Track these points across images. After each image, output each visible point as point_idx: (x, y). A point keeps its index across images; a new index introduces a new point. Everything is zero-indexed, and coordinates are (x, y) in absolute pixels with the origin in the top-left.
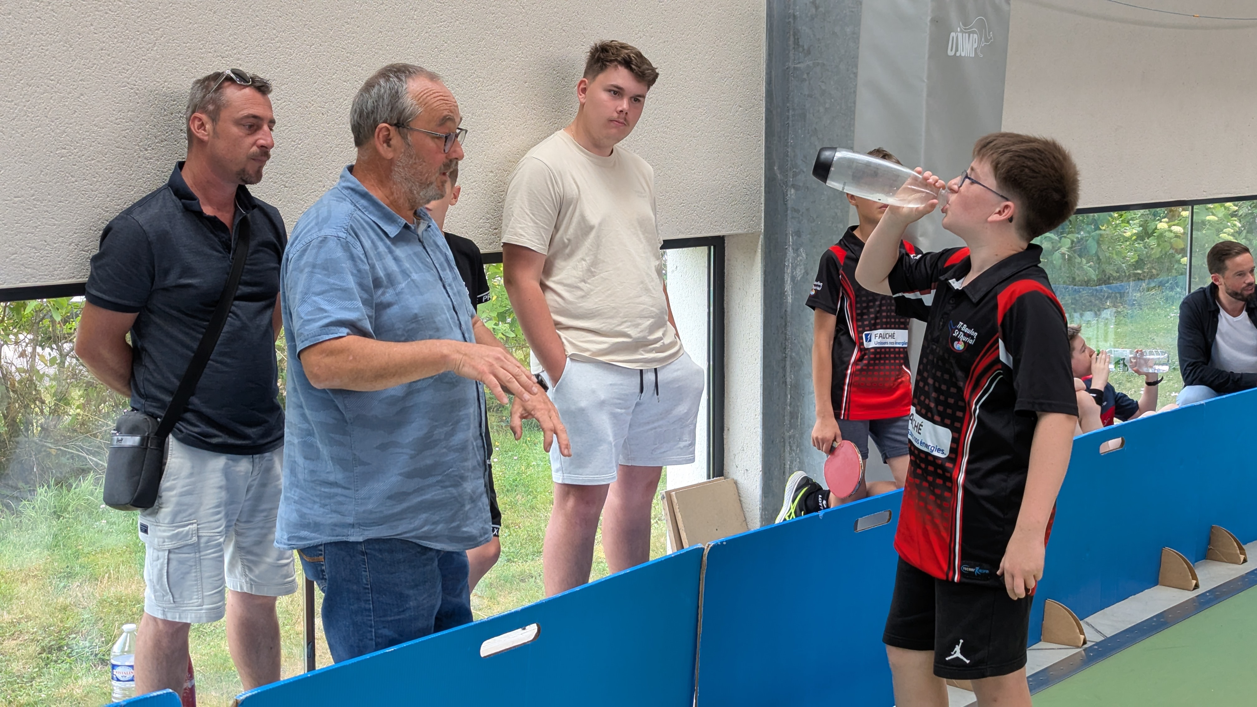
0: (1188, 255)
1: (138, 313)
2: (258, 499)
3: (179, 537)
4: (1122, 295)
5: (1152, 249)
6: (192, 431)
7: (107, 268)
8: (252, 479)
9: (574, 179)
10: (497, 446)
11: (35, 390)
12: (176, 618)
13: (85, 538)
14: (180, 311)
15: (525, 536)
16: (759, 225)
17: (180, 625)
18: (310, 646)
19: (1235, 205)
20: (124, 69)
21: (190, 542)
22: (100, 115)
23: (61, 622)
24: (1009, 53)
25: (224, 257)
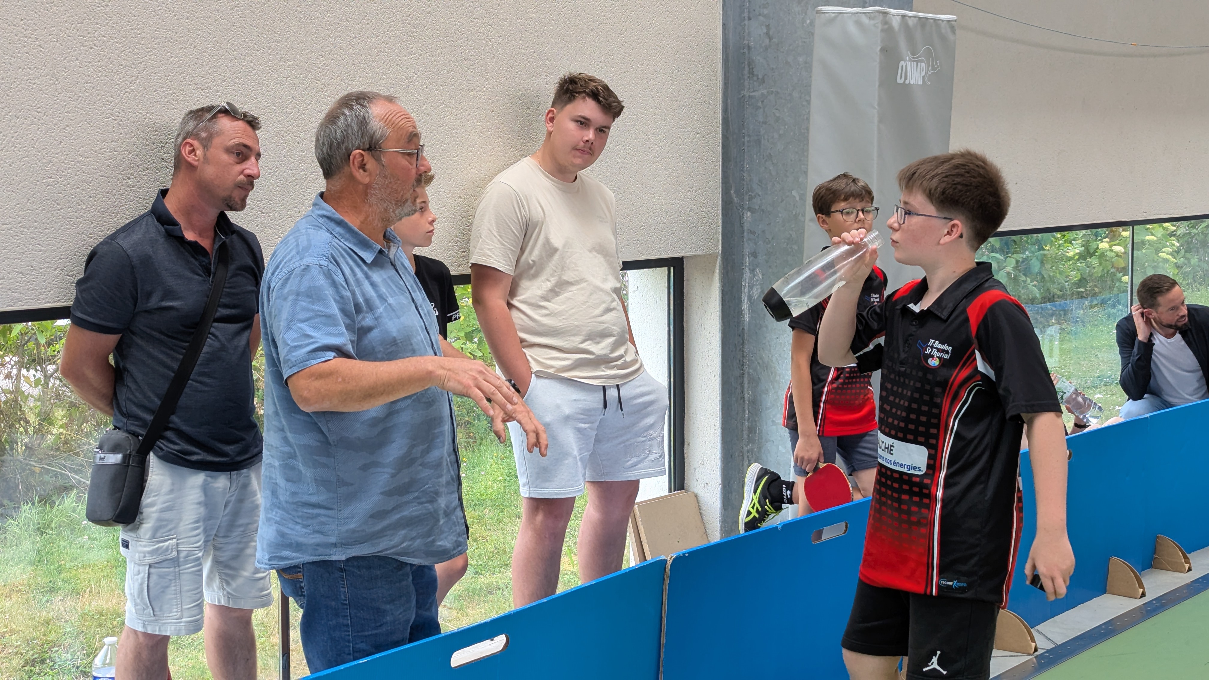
0: (1130, 273)
1: (121, 335)
2: (236, 514)
3: (160, 552)
4: (1066, 312)
5: (1094, 268)
6: (172, 449)
7: (92, 291)
8: (229, 495)
9: (539, 203)
10: (465, 462)
11: (21, 410)
12: (156, 631)
13: (67, 554)
14: (161, 332)
15: (493, 549)
16: (717, 246)
17: (160, 638)
18: (285, 658)
19: (1173, 225)
20: (108, 101)
21: (169, 557)
22: (85, 145)
23: (44, 635)
24: (955, 81)
25: (205, 281)
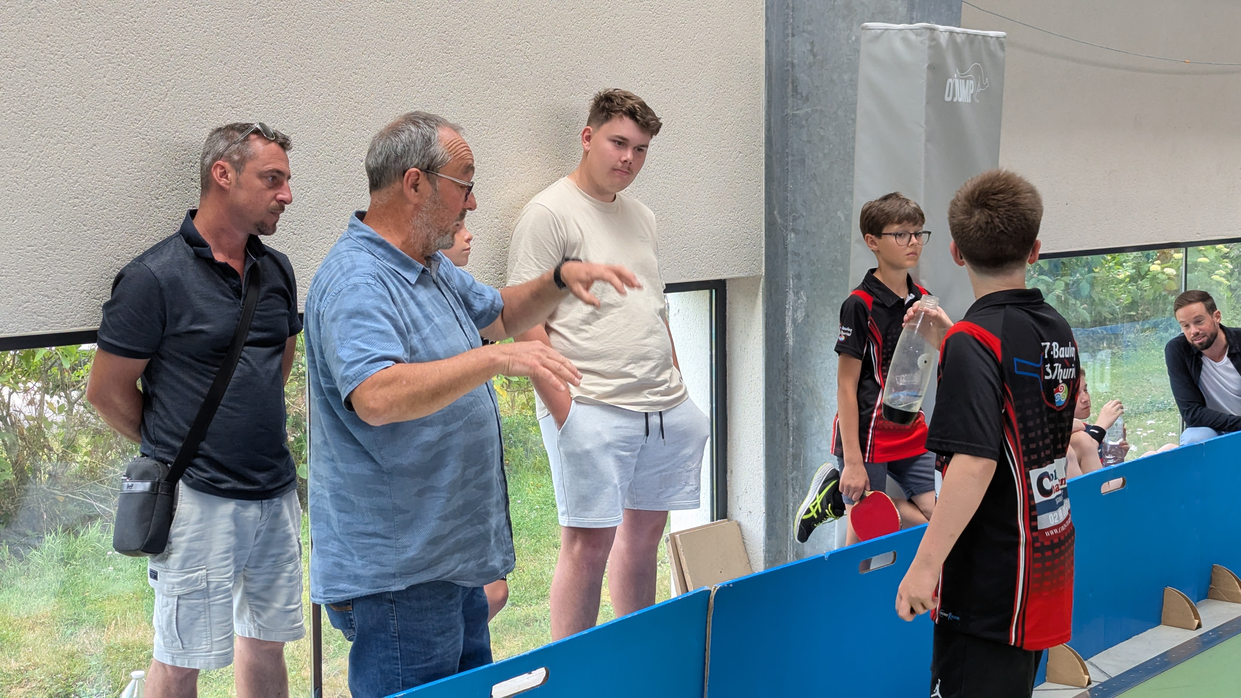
1: (149, 359)
2: (267, 544)
3: (189, 583)
4: (1117, 336)
5: (1146, 291)
6: (202, 477)
7: (119, 314)
8: (260, 524)
9: (577, 225)
11: (44, 437)
12: (184, 664)
13: (92, 585)
14: (191, 357)
15: (530, 580)
16: (760, 268)
17: (189, 671)
18: (317, 692)
19: (1226, 247)
20: (136, 119)
21: (199, 588)
22: (112, 165)
23: (69, 669)
24: (1004, 99)
25: (235, 303)
